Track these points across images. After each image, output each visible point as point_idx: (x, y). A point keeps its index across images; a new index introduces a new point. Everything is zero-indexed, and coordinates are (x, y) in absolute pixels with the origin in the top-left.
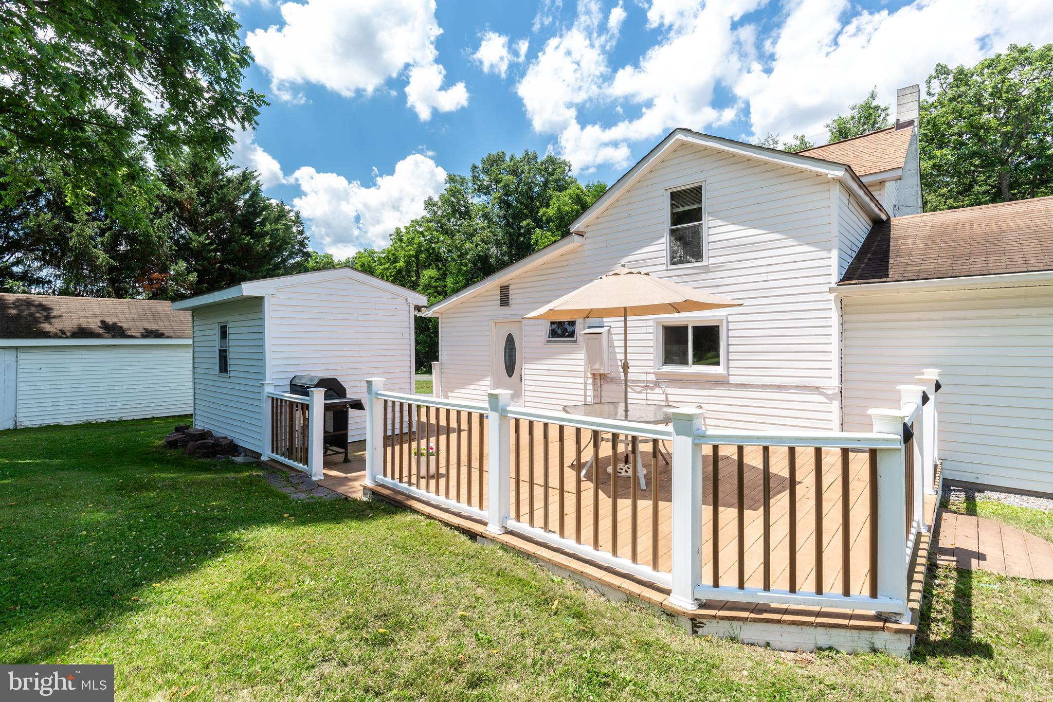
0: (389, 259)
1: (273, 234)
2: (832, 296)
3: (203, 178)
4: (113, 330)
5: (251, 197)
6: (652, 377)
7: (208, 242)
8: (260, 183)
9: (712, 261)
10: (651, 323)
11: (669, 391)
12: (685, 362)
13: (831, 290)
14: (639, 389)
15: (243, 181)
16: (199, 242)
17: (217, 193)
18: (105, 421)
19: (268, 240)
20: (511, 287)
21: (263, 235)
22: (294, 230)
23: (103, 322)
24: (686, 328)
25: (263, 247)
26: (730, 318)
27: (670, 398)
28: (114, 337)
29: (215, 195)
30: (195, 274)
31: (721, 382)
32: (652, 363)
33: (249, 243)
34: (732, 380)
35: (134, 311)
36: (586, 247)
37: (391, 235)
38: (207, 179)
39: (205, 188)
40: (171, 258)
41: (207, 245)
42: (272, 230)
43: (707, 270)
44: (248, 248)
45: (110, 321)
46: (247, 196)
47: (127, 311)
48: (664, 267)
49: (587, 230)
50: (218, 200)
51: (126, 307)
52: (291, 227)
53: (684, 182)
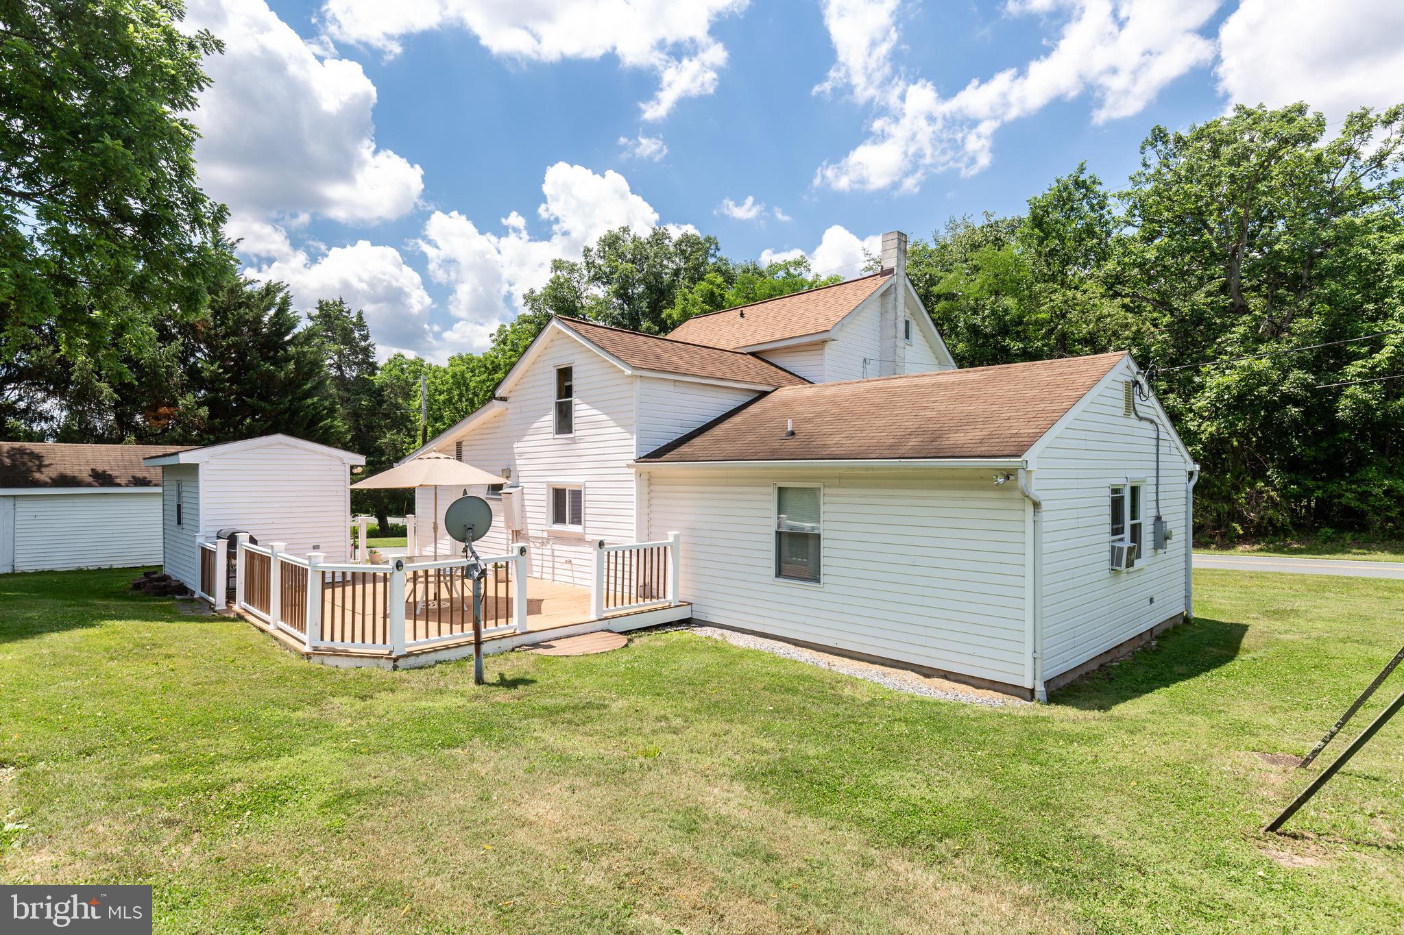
0: (486, 368)
1: (299, 359)
2: (633, 470)
3: (219, 297)
4: (103, 479)
5: (277, 314)
6: (545, 535)
7: (221, 371)
8: (290, 294)
9: (578, 433)
10: (544, 485)
11: (556, 547)
12: (564, 521)
13: (629, 466)
14: (538, 545)
15: (267, 295)
16: (211, 371)
17: (233, 314)
18: (95, 568)
19: (292, 366)
20: (464, 443)
21: (287, 359)
22: (356, 335)
23: (93, 470)
24: (565, 490)
25: (286, 373)
26: (587, 485)
27: (556, 553)
28: (102, 485)
29: (230, 316)
30: (206, 408)
31: (579, 540)
32: (544, 522)
33: (268, 371)
34: (588, 538)
35: (126, 458)
36: (509, 411)
37: (491, 335)
38: (223, 297)
39: (221, 308)
40: (182, 388)
41: (220, 374)
42: (298, 353)
43: (574, 441)
44: (270, 376)
45: (100, 469)
46: (272, 312)
47: (120, 458)
48: (551, 436)
49: (510, 395)
50: (235, 322)
51: (119, 453)
52: (352, 331)
53: (563, 363)
